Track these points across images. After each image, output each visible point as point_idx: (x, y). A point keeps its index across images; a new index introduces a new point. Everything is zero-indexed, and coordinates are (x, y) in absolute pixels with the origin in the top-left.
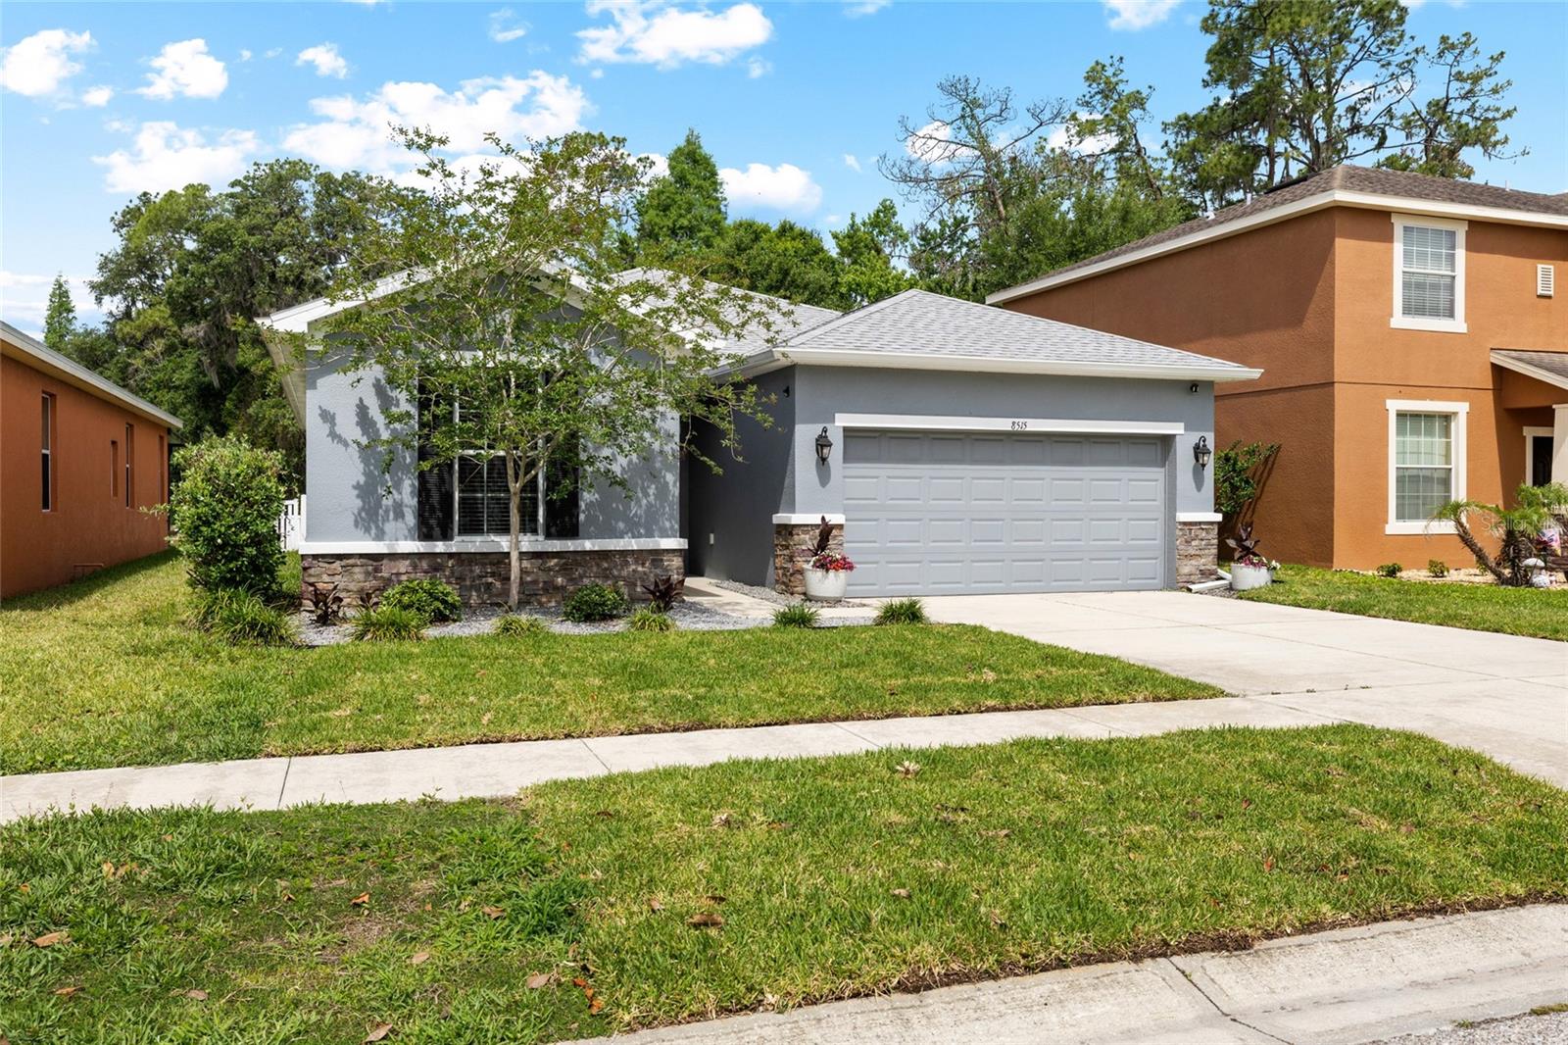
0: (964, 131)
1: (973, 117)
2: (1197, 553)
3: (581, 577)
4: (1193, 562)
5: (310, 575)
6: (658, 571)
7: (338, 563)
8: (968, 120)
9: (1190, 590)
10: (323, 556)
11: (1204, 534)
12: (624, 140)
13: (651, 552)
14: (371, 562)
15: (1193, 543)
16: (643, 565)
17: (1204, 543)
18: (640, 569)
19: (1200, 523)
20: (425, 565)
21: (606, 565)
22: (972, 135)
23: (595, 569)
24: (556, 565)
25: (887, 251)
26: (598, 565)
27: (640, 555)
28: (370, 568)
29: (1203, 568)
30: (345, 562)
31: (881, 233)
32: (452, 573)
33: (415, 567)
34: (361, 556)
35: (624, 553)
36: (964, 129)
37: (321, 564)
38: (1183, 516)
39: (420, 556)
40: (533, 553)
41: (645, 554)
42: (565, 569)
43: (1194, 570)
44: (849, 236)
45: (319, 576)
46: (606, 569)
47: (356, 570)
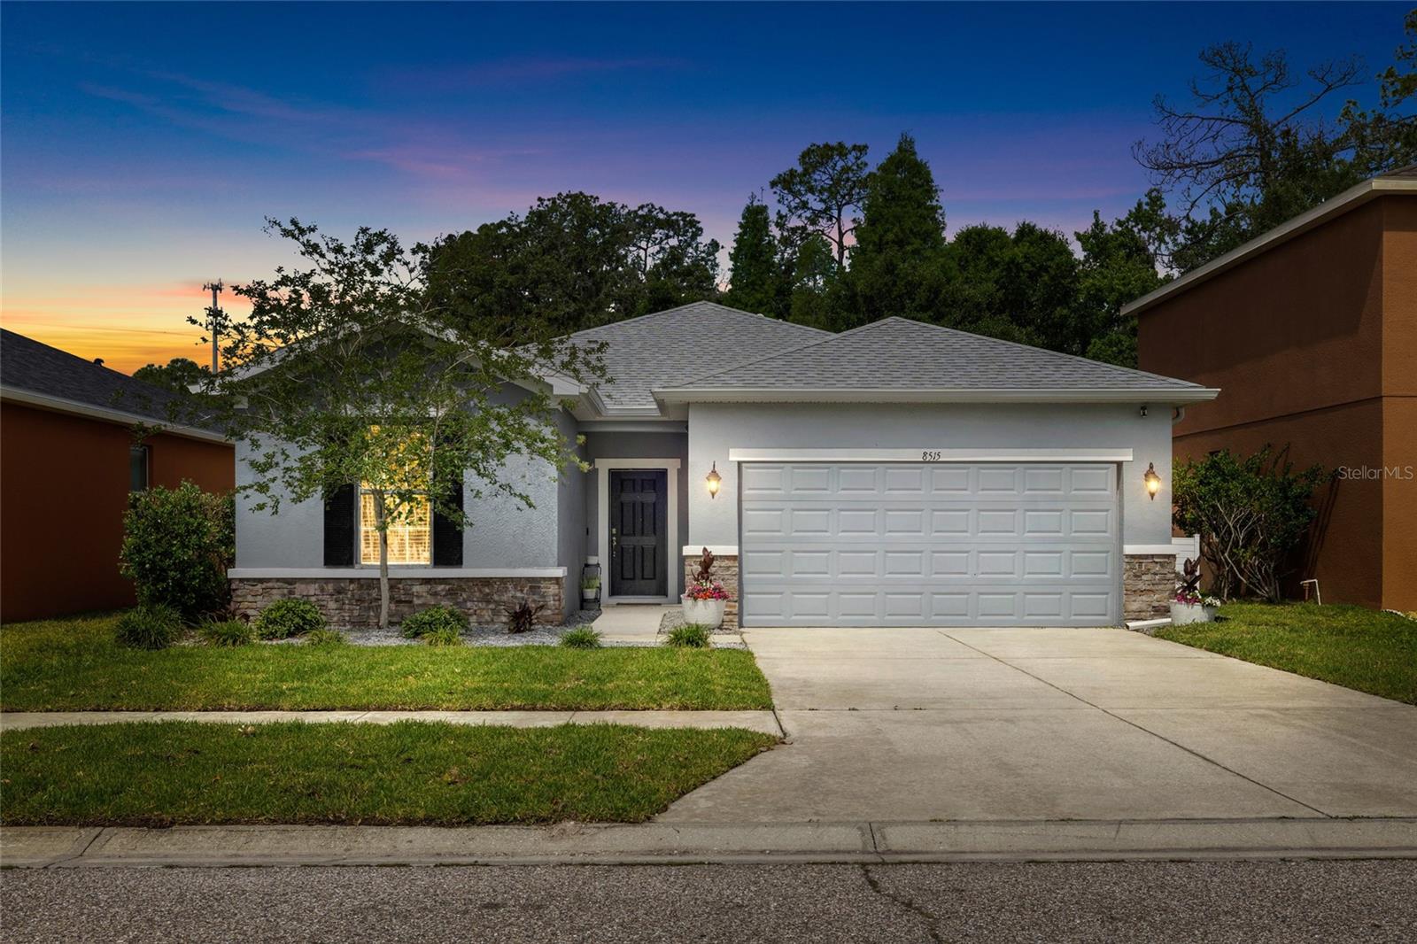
0: (1233, 106)
1: (1245, 88)
2: (1148, 588)
3: (465, 601)
4: (1144, 598)
5: (238, 596)
6: (536, 597)
7: (259, 586)
8: (1237, 92)
9: (1128, 627)
10: (248, 580)
11: (1158, 568)
12: (866, 147)
13: (529, 579)
14: (286, 585)
15: (1144, 577)
16: (522, 591)
17: (1157, 577)
18: (519, 594)
19: (1153, 556)
20: (330, 587)
21: (487, 591)
22: (1242, 109)
23: (477, 594)
24: (442, 590)
25: (1151, 249)
26: (480, 591)
27: (517, 582)
28: (286, 591)
29: (1156, 604)
30: (264, 585)
31: (1144, 229)
32: (353, 595)
33: (322, 590)
34: (278, 580)
35: (503, 580)
36: (1231, 102)
37: (247, 587)
38: (1129, 549)
39: (327, 580)
40: (423, 579)
41: (523, 582)
42: (451, 594)
43: (1144, 607)
44: (1095, 236)
45: (245, 596)
46: (488, 594)
47: (274, 591)
